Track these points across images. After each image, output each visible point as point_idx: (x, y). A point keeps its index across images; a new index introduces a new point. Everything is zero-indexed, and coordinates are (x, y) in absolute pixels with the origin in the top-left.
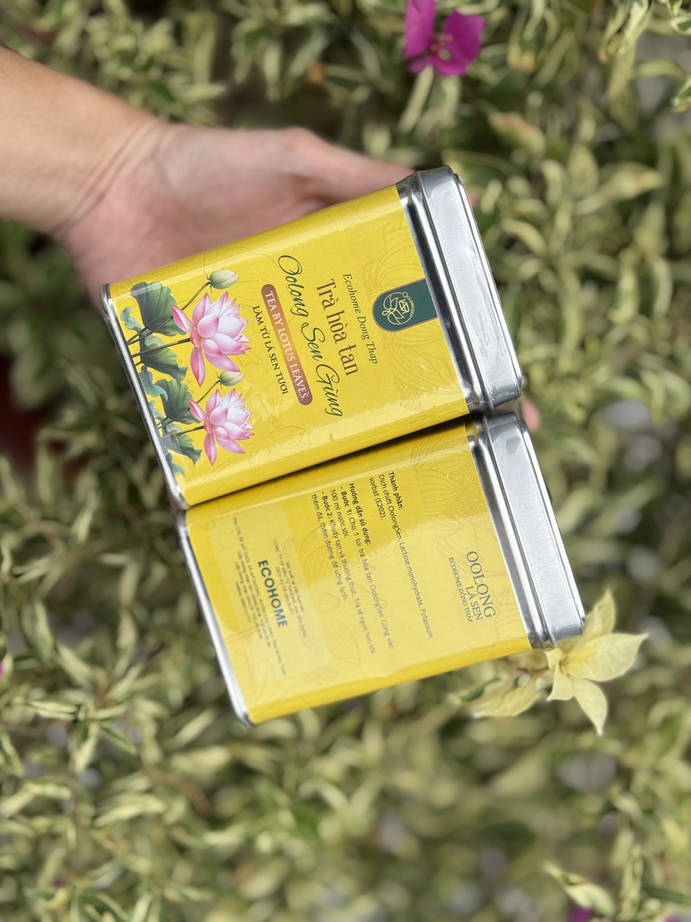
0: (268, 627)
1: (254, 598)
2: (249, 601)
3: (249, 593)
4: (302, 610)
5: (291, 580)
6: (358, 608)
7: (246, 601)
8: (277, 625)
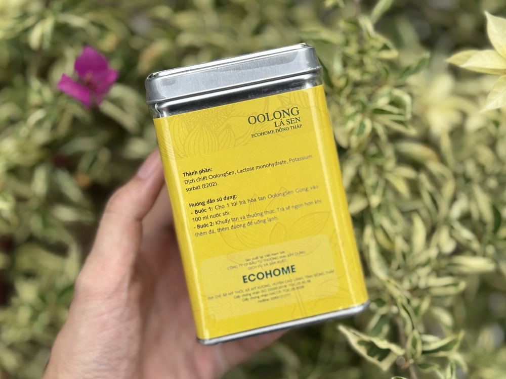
0: (295, 281)
1: (271, 289)
2: (273, 293)
3: (268, 293)
4: (283, 252)
5: (260, 259)
6: (285, 209)
7: (274, 296)
8: (294, 273)
